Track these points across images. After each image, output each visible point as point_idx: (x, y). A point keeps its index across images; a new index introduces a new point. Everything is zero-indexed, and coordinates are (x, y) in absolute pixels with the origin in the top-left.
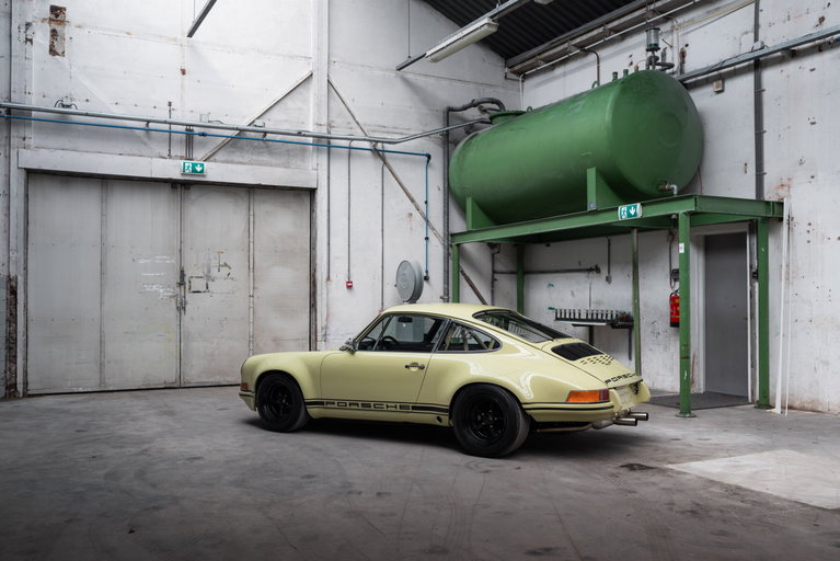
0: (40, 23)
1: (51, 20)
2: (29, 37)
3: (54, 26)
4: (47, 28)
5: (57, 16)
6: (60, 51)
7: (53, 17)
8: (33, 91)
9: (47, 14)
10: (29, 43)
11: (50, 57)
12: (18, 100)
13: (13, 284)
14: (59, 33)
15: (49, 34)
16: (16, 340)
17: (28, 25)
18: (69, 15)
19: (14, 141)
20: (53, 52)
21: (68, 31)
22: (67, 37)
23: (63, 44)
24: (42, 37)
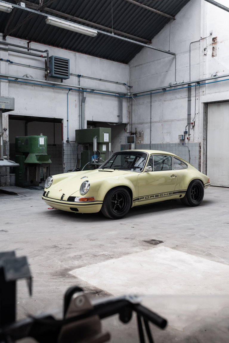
0: (209, 46)
1: (213, 44)
2: (205, 54)
3: (214, 46)
4: (211, 47)
5: (214, 41)
6: (215, 55)
7: (213, 42)
8: (207, 73)
9: (211, 42)
10: (205, 55)
11: (212, 58)
12: (202, 78)
13: (200, 145)
14: (215, 48)
15: (212, 49)
16: (201, 165)
17: (205, 50)
18: (218, 40)
19: (201, 93)
20: (213, 56)
21: (217, 46)
22: (217, 48)
23: (216, 52)
24: (209, 52)
